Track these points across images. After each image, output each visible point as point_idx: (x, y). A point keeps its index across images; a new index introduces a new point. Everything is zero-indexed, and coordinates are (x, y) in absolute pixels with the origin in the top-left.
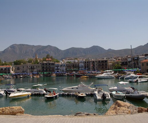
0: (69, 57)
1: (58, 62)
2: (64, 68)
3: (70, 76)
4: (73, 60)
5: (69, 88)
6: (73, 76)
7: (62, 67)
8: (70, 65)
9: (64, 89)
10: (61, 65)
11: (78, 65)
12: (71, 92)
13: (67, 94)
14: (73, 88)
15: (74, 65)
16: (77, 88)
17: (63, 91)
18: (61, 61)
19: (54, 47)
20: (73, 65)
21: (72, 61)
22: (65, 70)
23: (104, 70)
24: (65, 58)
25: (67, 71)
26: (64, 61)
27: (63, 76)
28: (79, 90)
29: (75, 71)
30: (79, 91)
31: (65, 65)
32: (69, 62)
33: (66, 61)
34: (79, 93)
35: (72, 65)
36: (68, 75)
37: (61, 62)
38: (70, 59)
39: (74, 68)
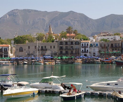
0: (104, 31)
1: (87, 40)
2: (97, 50)
3: (105, 63)
4: (112, 37)
5: (103, 84)
6: (112, 63)
7: (92, 48)
8: (107, 45)
9: (94, 85)
10: (91, 45)
11: (120, 45)
12: (106, 91)
14: (108, 84)
15: (114, 45)
16: (116, 84)
17: (92, 88)
18: (91, 38)
19: (80, 14)
20: (112, 45)
21: (110, 38)
22: (97, 54)
24: (99, 34)
25: (101, 55)
26: (97, 37)
27: (93, 63)
28: (120, 87)
29: (114, 54)
30: (120, 90)
31: (98, 45)
32: (106, 41)
33: (100, 38)
34: (120, 93)
35: (110, 45)
36: (102, 62)
37: (92, 40)
38: (108, 35)
39: (113, 50)
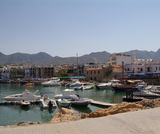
0: (13, 63)
1: (1, 68)
2: (8, 75)
3: (14, 83)
4: (18, 66)
5: (13, 96)
6: (18, 83)
7: (5, 74)
8: (15, 72)
9: (6, 97)
10: (4, 72)
11: (23, 71)
12: (14, 101)
13: (10, 102)
14: (16, 96)
15: (19, 71)
16: (21, 96)
17: (6, 99)
20: (18, 71)
21: (17, 67)
22: (8, 77)
23: (50, 78)
24: (10, 64)
25: (11, 78)
26: (8, 66)
27: (6, 83)
28: (23, 98)
29: (20, 77)
30: (23, 99)
31: (9, 71)
32: (14, 69)
33: (10, 67)
34: (23, 101)
35: (17, 72)
36: (12, 82)
37: (5, 68)
38: (15, 65)
39: (19, 75)
